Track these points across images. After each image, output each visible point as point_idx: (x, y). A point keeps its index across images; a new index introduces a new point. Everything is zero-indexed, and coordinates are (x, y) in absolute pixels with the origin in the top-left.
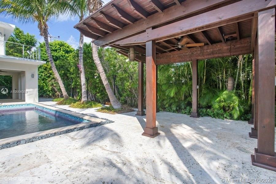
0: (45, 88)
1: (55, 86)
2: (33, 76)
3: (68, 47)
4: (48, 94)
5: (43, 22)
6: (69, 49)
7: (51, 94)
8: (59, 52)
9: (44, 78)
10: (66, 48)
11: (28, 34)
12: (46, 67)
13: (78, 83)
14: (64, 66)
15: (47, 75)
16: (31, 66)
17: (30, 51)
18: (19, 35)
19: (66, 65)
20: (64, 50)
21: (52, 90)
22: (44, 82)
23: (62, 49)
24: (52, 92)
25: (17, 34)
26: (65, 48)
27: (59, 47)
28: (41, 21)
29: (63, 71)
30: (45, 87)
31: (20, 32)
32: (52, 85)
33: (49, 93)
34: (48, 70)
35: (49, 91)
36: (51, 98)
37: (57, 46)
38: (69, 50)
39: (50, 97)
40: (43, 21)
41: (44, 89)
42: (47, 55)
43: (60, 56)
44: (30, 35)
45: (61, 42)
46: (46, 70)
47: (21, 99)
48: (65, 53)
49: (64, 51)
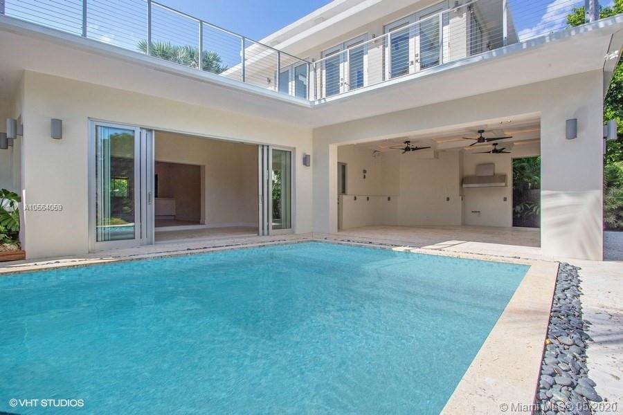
2: (573, 129)
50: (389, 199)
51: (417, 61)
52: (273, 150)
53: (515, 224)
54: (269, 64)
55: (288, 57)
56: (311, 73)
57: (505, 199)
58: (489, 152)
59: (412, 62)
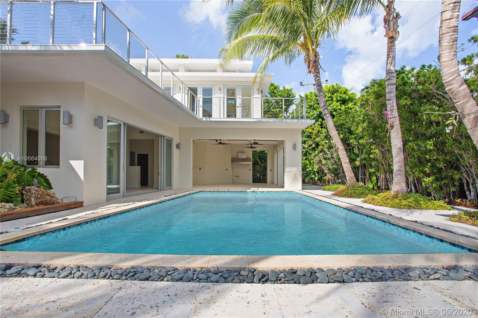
0: (309, 169)
1: (324, 165)
2: (294, 147)
3: (345, 93)
4: (312, 179)
5: (313, 50)
6: (347, 95)
7: (317, 178)
8: (329, 105)
9: (307, 151)
10: (342, 95)
11: (284, 87)
12: (310, 133)
13: (372, 156)
14: (344, 124)
15: (311, 145)
16: (292, 131)
17: (287, 112)
18: (274, 93)
19: (347, 122)
20: (339, 98)
21: (318, 172)
22: (306, 159)
23: (334, 99)
24: (319, 174)
25: (272, 92)
26: (340, 95)
27: (330, 95)
28: (308, 50)
29: (342, 134)
30: (308, 166)
31: (276, 88)
32: (320, 161)
33: (313, 176)
34: (313, 136)
35: (314, 174)
36: (317, 185)
37: (327, 95)
38: (347, 97)
39: (315, 183)
40: (312, 47)
41: (307, 170)
42: (311, 113)
43: (332, 110)
44: (286, 88)
45: (333, 87)
46: (311, 138)
47: (277, 185)
48: (341, 104)
49: (338, 101)
50: (200, 169)
51: (240, 107)
52: (166, 139)
53: (253, 182)
54: (157, 79)
55: (177, 79)
56: (183, 94)
57: (250, 170)
58: (249, 148)
59: (238, 107)
